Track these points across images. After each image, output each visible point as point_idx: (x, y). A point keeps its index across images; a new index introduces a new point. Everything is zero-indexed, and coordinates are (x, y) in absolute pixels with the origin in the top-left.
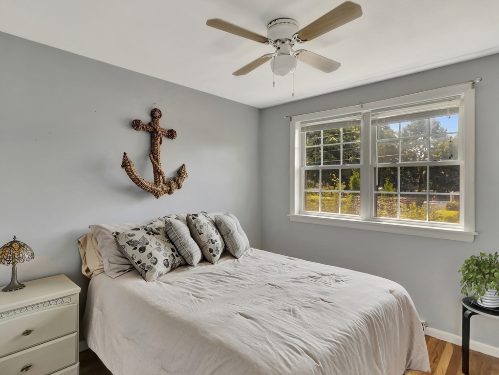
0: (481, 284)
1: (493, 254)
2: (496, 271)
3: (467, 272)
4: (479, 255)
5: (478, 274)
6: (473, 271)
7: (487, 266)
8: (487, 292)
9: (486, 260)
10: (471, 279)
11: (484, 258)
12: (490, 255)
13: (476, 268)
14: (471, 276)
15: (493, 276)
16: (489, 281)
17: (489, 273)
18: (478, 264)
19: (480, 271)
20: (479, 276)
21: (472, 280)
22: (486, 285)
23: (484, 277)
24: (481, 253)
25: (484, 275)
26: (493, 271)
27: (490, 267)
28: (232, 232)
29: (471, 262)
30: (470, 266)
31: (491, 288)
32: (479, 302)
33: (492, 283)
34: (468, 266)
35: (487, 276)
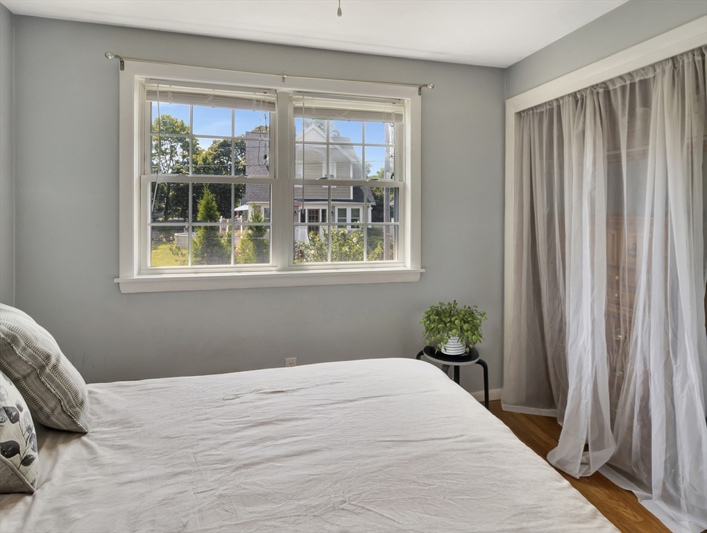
0: (443, 333)
1: (452, 303)
2: (456, 319)
3: (428, 322)
4: (439, 305)
5: (439, 323)
6: (434, 321)
7: (447, 315)
8: (449, 340)
9: (446, 309)
10: (432, 329)
11: (443, 307)
12: (449, 304)
13: (437, 317)
14: (433, 326)
15: (454, 324)
16: (451, 330)
17: (450, 322)
18: (438, 314)
19: (441, 321)
20: (440, 326)
21: (434, 330)
22: (448, 333)
23: (446, 326)
24: (440, 303)
25: (445, 324)
26: (453, 319)
27: (451, 316)
28: (53, 360)
29: (431, 313)
30: (431, 317)
31: (453, 336)
32: (443, 351)
33: (454, 331)
34: (429, 316)
35: (448, 325)
